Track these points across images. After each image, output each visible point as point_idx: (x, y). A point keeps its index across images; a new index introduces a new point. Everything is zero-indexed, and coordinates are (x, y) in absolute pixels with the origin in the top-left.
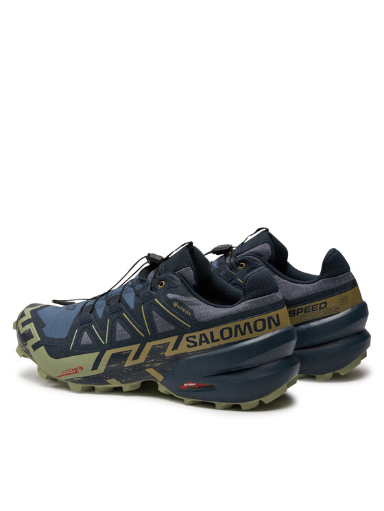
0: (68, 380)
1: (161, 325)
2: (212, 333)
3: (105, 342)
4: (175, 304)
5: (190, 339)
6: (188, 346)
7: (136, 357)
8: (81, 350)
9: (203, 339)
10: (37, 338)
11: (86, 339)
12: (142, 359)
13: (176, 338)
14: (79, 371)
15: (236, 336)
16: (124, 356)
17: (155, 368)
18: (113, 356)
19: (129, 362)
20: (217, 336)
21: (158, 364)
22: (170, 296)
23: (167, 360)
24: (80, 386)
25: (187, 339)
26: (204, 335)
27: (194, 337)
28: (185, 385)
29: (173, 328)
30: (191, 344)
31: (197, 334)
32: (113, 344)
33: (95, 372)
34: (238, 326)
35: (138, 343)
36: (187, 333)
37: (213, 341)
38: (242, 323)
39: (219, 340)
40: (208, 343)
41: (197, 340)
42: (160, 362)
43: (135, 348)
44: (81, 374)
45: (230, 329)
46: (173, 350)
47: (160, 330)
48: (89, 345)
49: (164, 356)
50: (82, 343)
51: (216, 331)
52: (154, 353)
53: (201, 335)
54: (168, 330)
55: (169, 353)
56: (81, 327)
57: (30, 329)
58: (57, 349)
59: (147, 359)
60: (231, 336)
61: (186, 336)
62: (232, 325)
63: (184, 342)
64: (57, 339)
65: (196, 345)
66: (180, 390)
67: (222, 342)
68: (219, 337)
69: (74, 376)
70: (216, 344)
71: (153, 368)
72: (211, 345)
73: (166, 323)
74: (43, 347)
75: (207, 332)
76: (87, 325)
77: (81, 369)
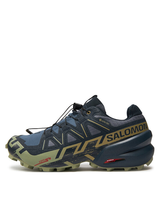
0: (41, 166)
1: (93, 131)
2: (120, 132)
3: (62, 144)
4: (100, 120)
5: (109, 137)
6: (108, 141)
7: (80, 149)
8: (48, 149)
9: (116, 136)
10: (22, 147)
11: (51, 144)
12: (82, 150)
13: (101, 137)
14: (49, 160)
15: (132, 133)
16: (73, 150)
17: (90, 154)
18: (67, 150)
19: (76, 152)
20: (123, 134)
21: (91, 152)
22: (96, 116)
23: (96, 149)
24: (49, 168)
25: (108, 137)
26: (117, 134)
27: (111, 135)
28: (108, 161)
29: (99, 132)
30: (110, 139)
31: (113, 134)
32: (66, 144)
33: (58, 159)
34: (132, 128)
35: (81, 142)
36: (108, 134)
37: (121, 136)
38: (134, 126)
39: (124, 136)
40: (119, 137)
41: (113, 137)
42: (92, 151)
43: (79, 145)
44: (50, 161)
45: (129, 130)
46: (99, 144)
47: (92, 134)
48: (53, 146)
49: (95, 148)
50: (49, 146)
51: (123, 131)
52: (89, 146)
53: (115, 134)
54: (97, 133)
55: (97, 146)
56: (47, 139)
57: (17, 144)
58: (34, 151)
59: (85, 150)
60: (130, 133)
61: (107, 135)
62: (130, 128)
63: (106, 139)
64: (34, 146)
65: (112, 139)
66: (104, 164)
67: (126, 136)
68: (124, 134)
69: (46, 163)
70: (123, 138)
71: (88, 154)
72: (121, 138)
73: (96, 129)
74: (26, 151)
75: (118, 132)
76: (50, 137)
77: (50, 158)
